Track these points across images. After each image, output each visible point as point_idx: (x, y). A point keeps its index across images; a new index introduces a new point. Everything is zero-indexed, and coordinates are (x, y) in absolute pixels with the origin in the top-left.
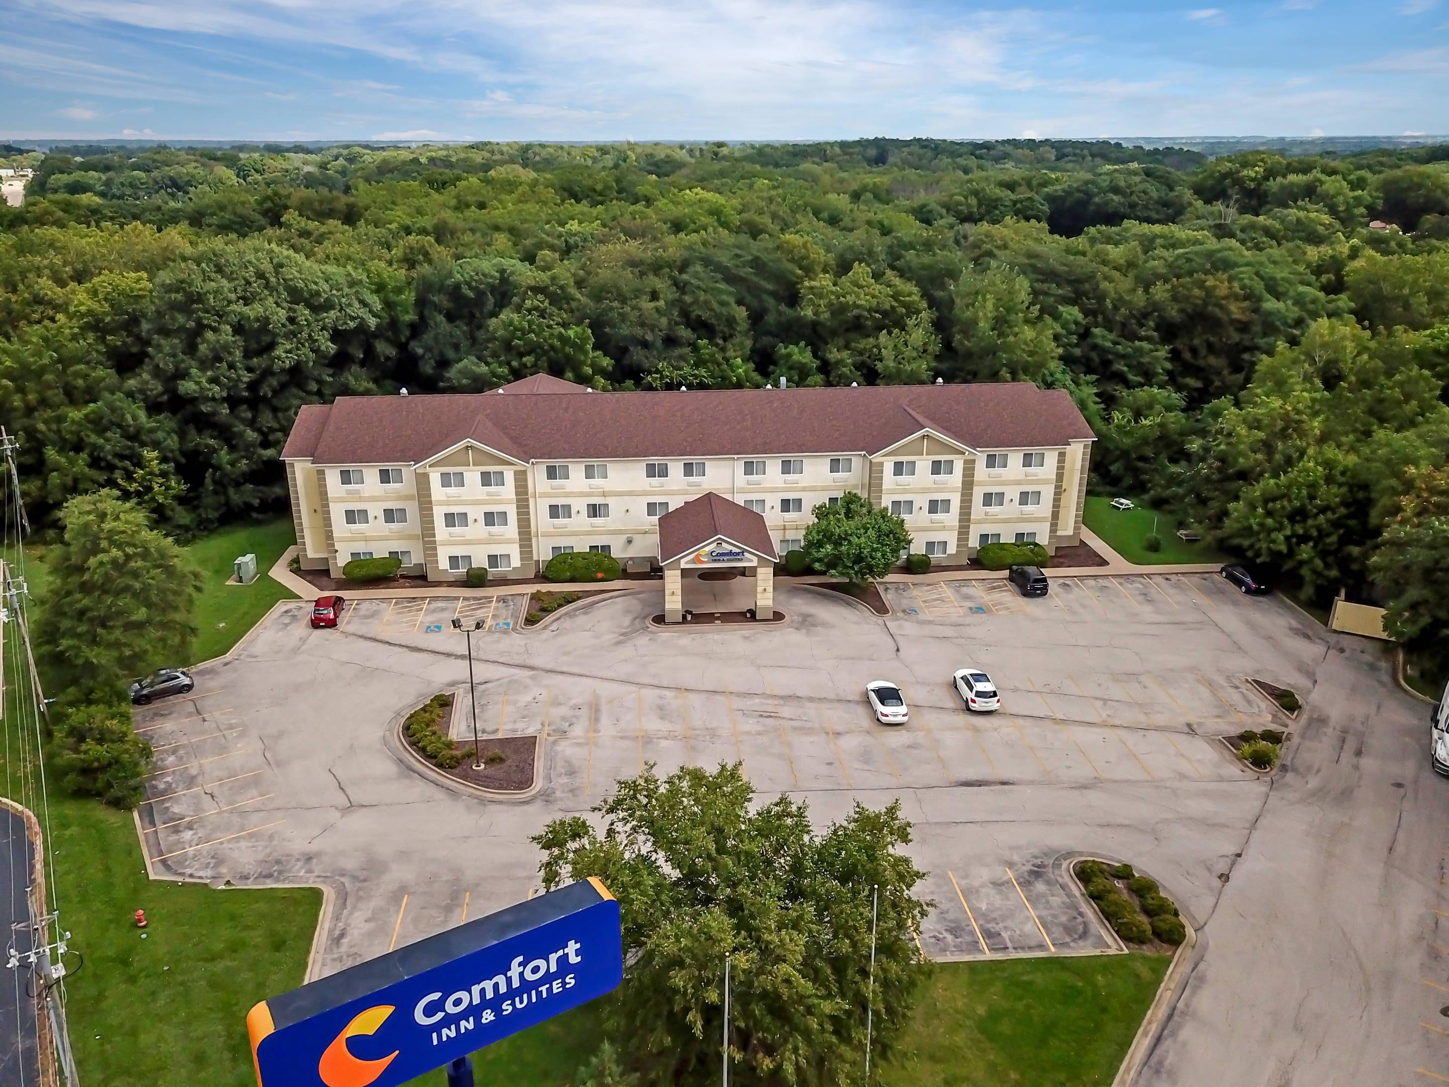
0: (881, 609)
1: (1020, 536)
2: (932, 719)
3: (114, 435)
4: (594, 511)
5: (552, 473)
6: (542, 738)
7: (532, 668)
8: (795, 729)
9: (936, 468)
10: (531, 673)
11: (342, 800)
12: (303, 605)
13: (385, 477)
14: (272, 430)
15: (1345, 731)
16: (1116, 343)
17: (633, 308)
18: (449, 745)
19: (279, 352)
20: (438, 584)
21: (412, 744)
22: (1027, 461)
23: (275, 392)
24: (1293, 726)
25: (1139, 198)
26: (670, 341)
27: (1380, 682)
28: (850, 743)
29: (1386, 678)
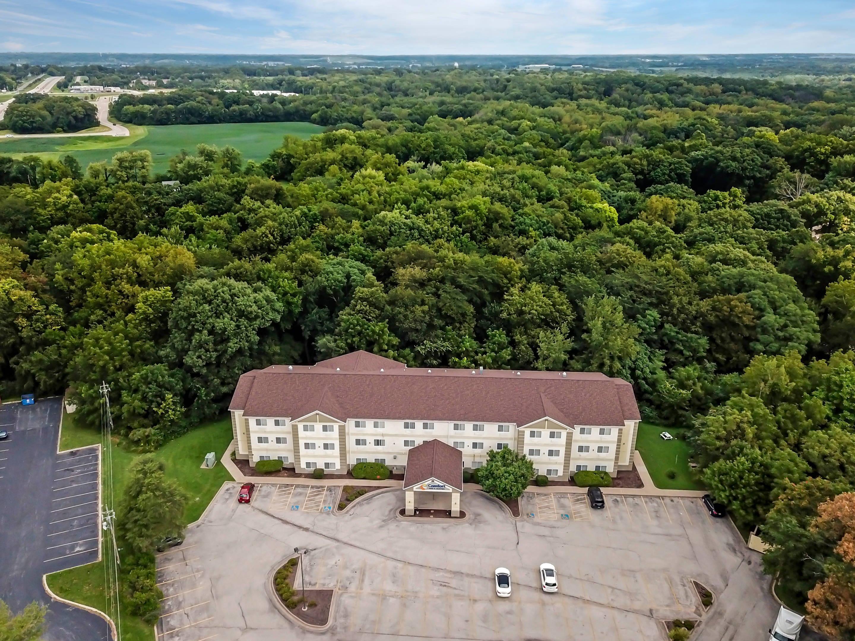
0: (516, 513)
1: (598, 467)
2: (524, 594)
3: (153, 386)
4: (378, 443)
5: (357, 425)
6: (336, 590)
7: (337, 540)
8: (456, 595)
9: (552, 435)
10: (337, 544)
11: (243, 625)
12: (235, 485)
13: (277, 423)
14: (226, 377)
15: (730, 623)
16: (677, 333)
17: (411, 312)
18: (293, 594)
19: (230, 344)
20: (299, 475)
21: (277, 590)
22: (602, 432)
23: (228, 360)
24: (706, 615)
25: (749, 164)
26: (431, 326)
27: (762, 589)
28: (480, 607)
29: (765, 586)
